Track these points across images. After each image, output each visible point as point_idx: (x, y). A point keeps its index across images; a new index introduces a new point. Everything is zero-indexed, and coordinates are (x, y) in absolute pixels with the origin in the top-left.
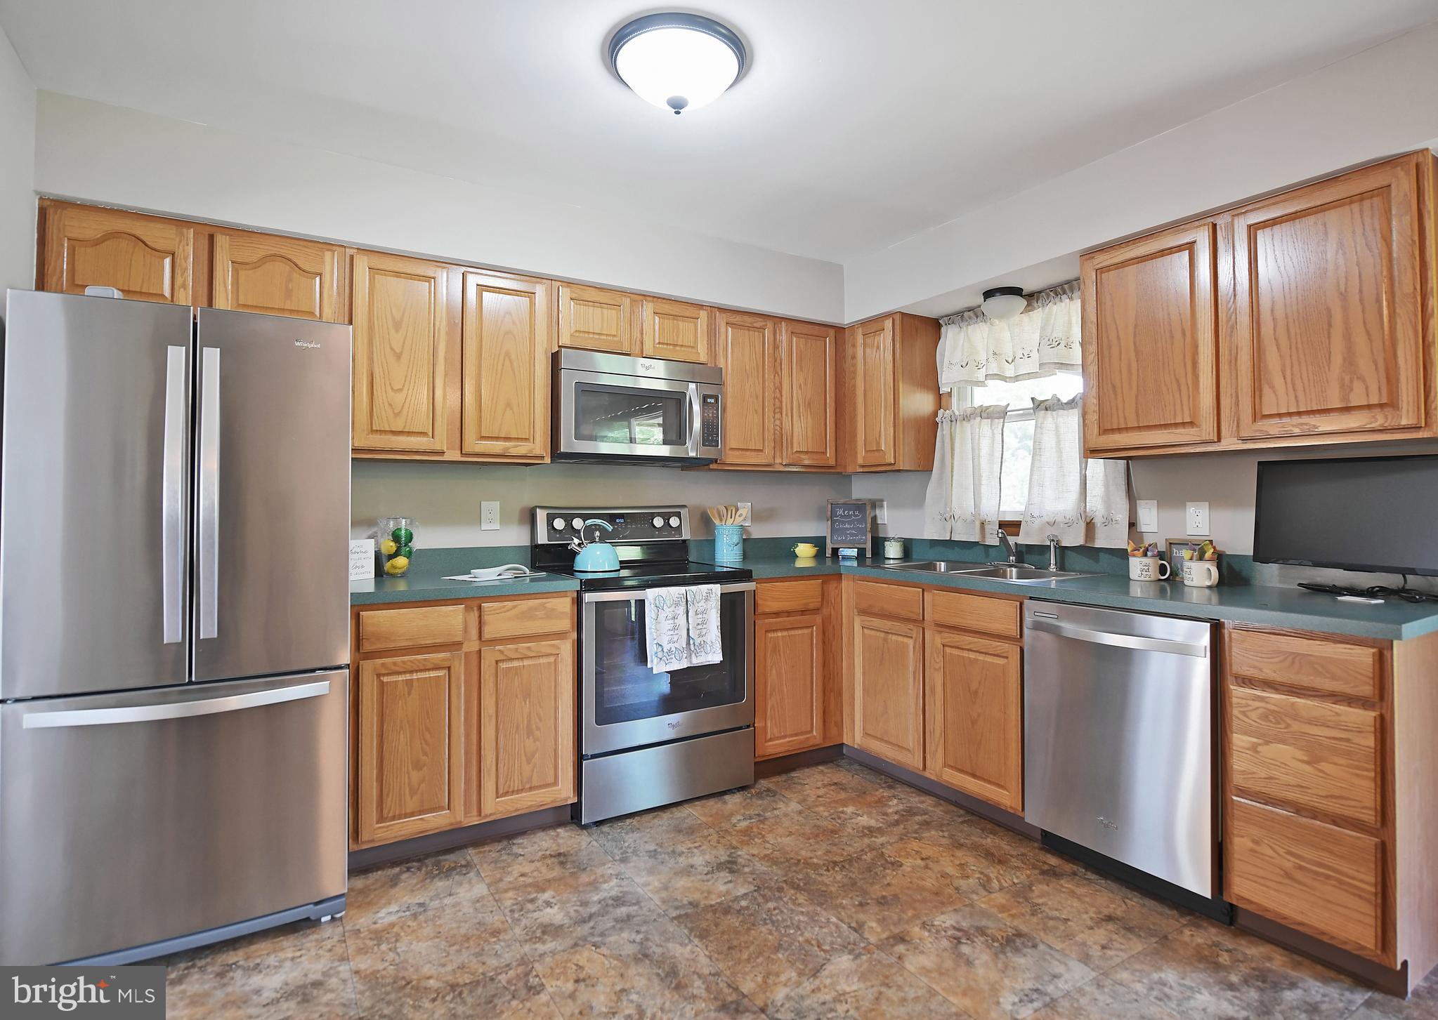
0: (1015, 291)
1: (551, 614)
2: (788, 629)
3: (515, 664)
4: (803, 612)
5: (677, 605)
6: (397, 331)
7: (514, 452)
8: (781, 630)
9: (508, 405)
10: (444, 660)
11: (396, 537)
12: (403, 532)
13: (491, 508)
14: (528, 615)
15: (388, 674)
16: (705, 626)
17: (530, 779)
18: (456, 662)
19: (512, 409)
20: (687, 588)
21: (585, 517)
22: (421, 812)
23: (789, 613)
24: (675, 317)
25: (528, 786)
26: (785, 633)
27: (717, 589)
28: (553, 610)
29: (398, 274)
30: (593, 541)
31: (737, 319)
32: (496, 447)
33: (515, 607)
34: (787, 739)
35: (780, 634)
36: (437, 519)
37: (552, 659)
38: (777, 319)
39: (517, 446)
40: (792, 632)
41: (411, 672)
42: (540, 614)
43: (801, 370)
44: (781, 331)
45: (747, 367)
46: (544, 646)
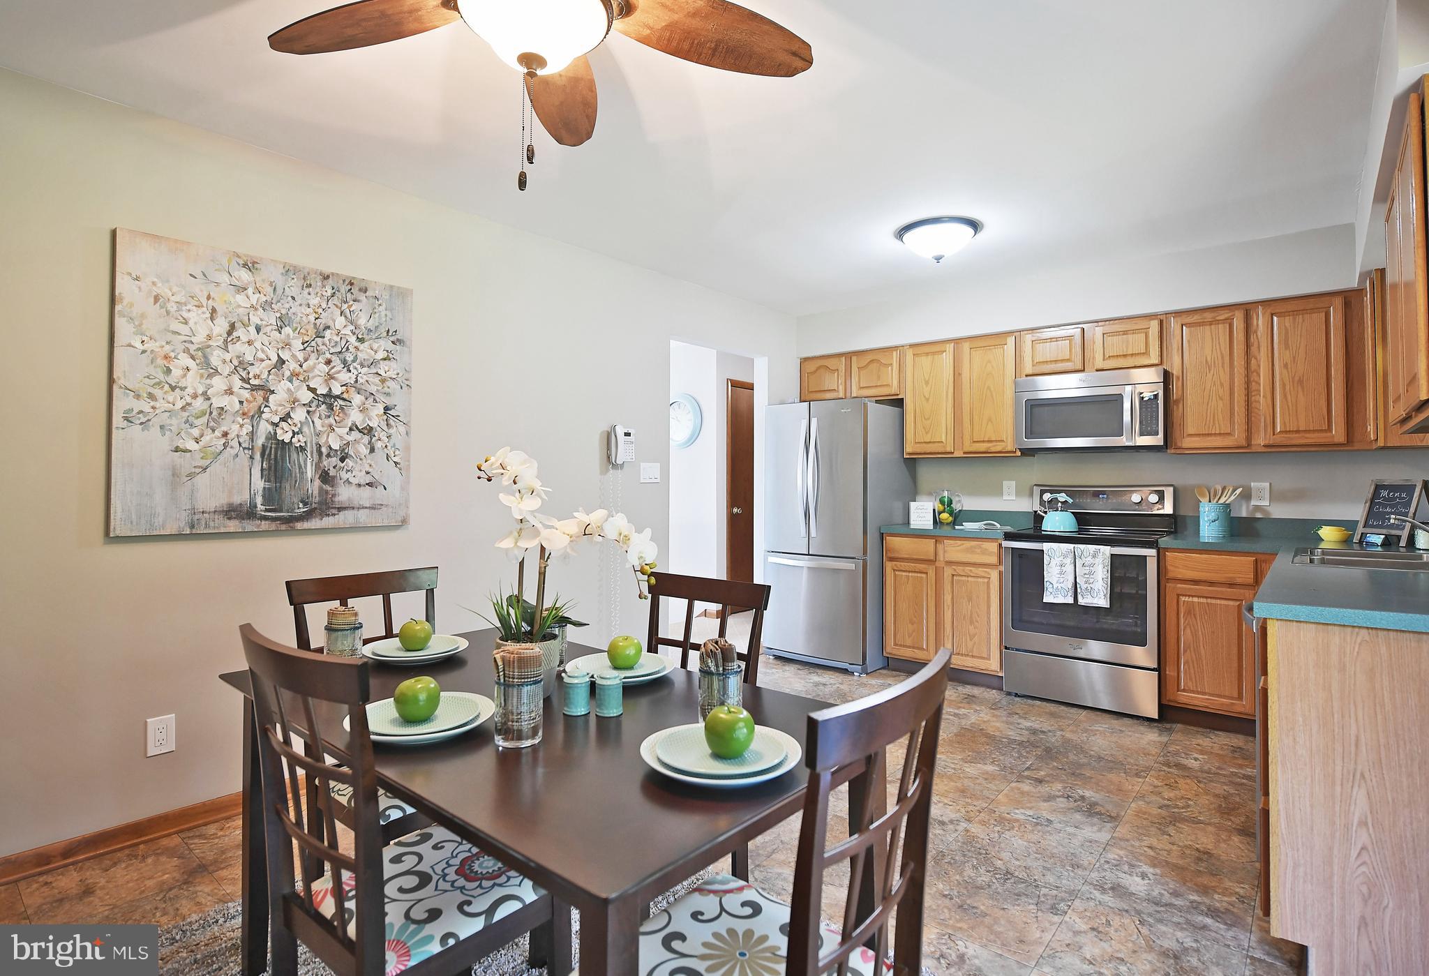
1: (984, 552)
2: (1206, 597)
3: (964, 578)
4: (1231, 585)
6: (927, 386)
7: (993, 449)
8: (1198, 597)
9: (990, 420)
10: (924, 568)
11: (942, 502)
12: (946, 500)
13: (1009, 486)
14: (970, 550)
15: (899, 571)
16: (1091, 576)
17: (972, 651)
18: (931, 571)
19: (992, 422)
20: (1076, 546)
21: (1052, 492)
22: (914, 648)
23: (1212, 584)
24: (1125, 333)
25: (970, 654)
26: (1202, 600)
27: (1107, 550)
28: (986, 549)
29: (927, 354)
30: (1057, 510)
31: (1196, 318)
32: (982, 447)
33: (963, 544)
34: (1207, 697)
35: (1195, 600)
36: (975, 492)
37: (986, 580)
38: (1247, 309)
39: (994, 446)
40: (1213, 601)
41: (909, 572)
42: (979, 551)
43: (1287, 347)
44: (1258, 316)
45: (1209, 359)
46: (980, 571)
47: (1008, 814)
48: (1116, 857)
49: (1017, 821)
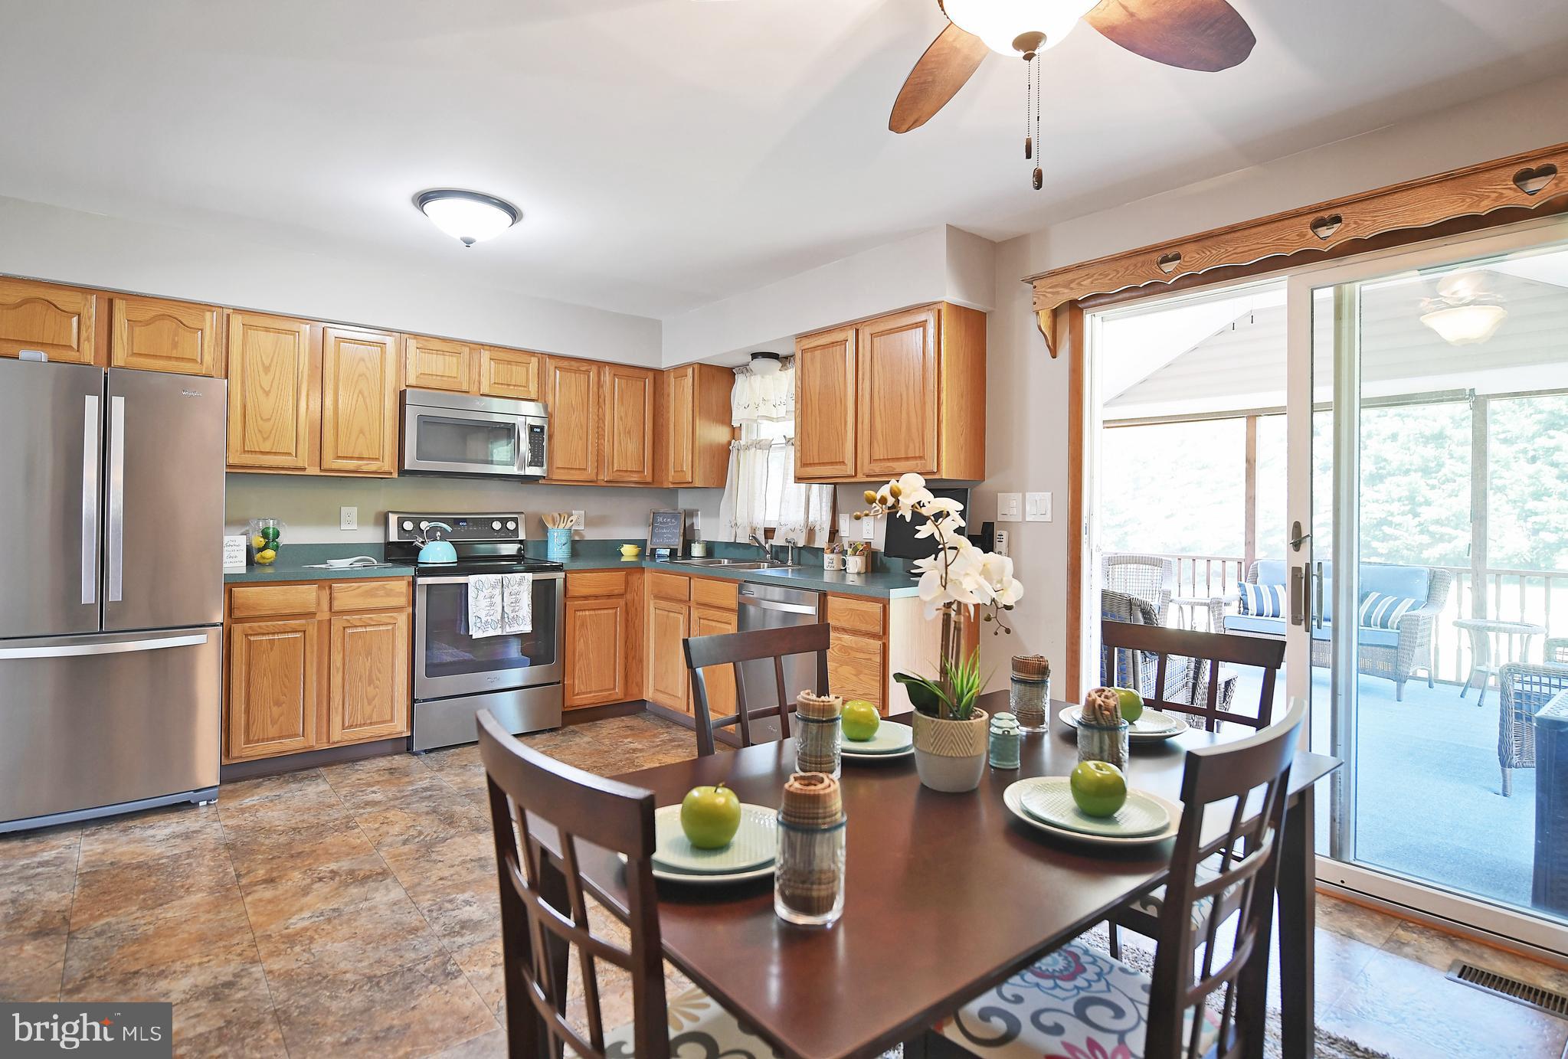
0: (774, 356)
1: (389, 593)
2: (594, 610)
3: (360, 630)
4: (609, 596)
5: (494, 587)
6: (266, 374)
7: (365, 468)
8: (589, 610)
9: (362, 432)
10: (300, 625)
11: (265, 535)
12: (271, 530)
13: (350, 513)
14: (370, 594)
15: (255, 635)
16: (518, 604)
17: (371, 717)
18: (310, 627)
19: (364, 435)
20: (503, 575)
21: (430, 520)
22: (280, 738)
23: (596, 597)
24: (509, 362)
25: (369, 721)
26: (592, 612)
27: (530, 577)
28: (391, 590)
29: (267, 329)
30: (436, 540)
31: (565, 364)
32: (351, 464)
33: (359, 587)
34: (593, 695)
35: (587, 613)
37: (390, 627)
38: (601, 364)
39: (368, 464)
40: (599, 612)
41: (274, 633)
42: (381, 593)
43: (622, 403)
44: (605, 373)
45: (573, 403)
46: (384, 617)
47: (286, 929)
48: (430, 902)
49: (306, 929)
